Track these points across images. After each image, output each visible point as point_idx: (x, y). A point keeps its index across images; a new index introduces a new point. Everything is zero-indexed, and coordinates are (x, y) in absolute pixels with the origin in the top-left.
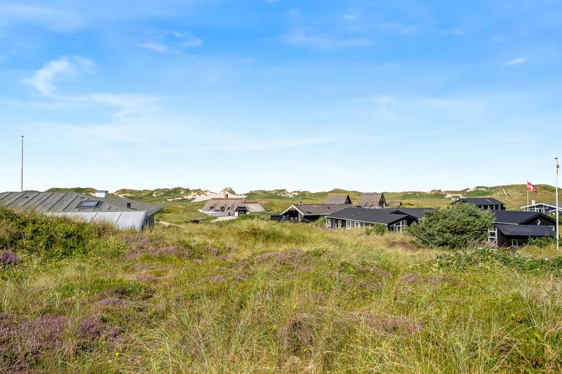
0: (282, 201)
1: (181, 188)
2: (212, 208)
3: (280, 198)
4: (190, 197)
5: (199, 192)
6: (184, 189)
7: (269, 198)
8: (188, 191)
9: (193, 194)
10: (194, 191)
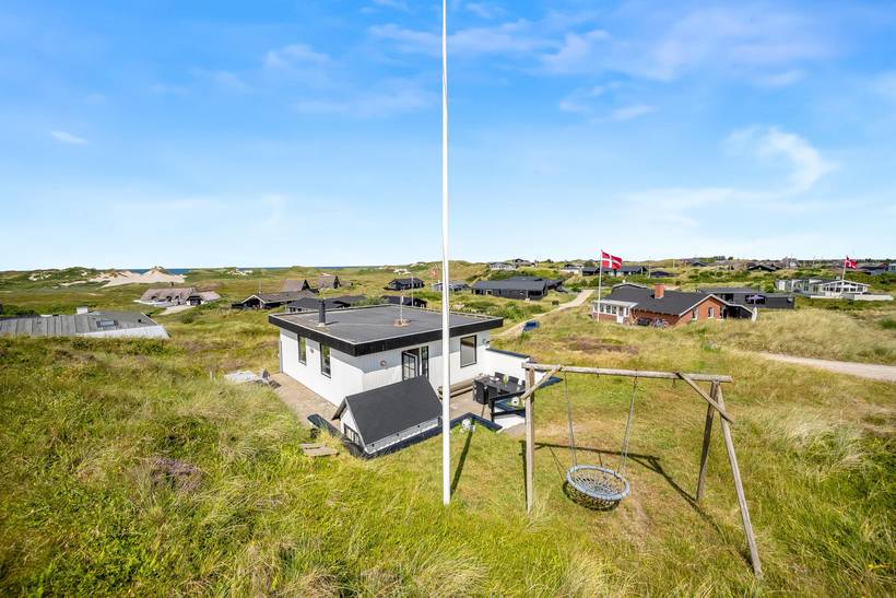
0: (234, 281)
1: (81, 268)
2: (153, 298)
3: (230, 276)
4: (99, 280)
5: (114, 273)
6: (87, 270)
7: (216, 277)
8: (94, 272)
9: (103, 275)
10: (104, 271)
